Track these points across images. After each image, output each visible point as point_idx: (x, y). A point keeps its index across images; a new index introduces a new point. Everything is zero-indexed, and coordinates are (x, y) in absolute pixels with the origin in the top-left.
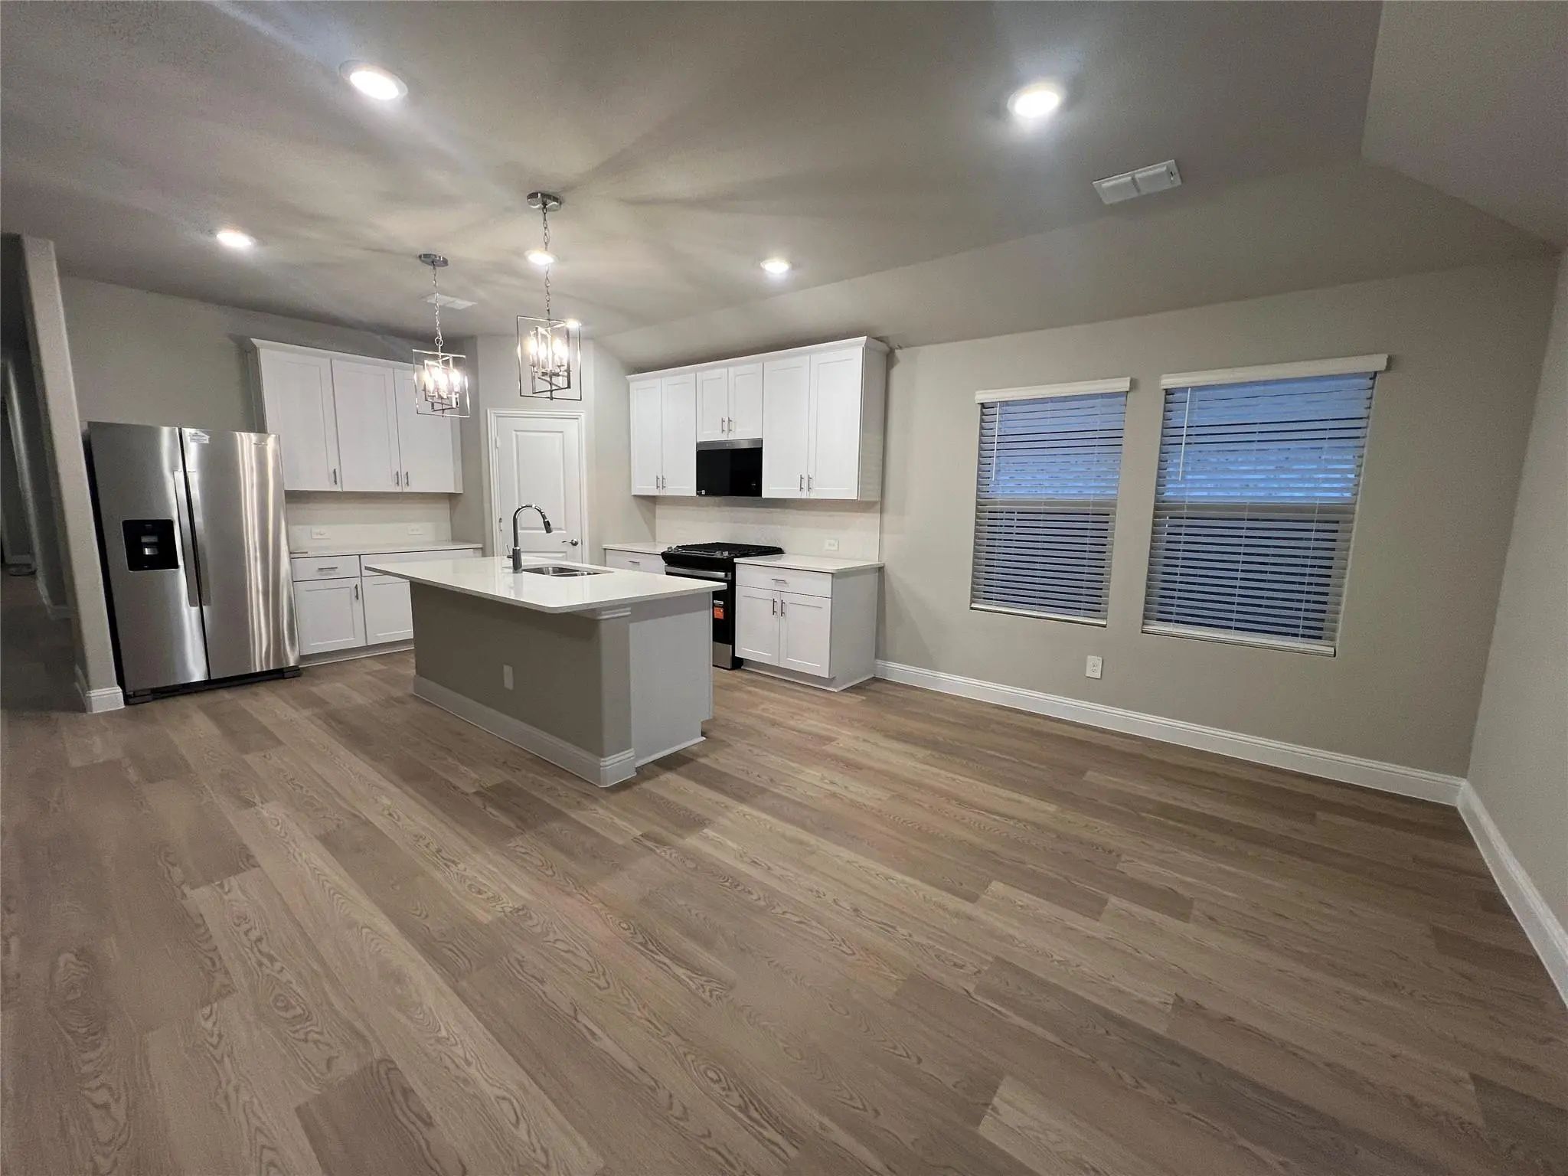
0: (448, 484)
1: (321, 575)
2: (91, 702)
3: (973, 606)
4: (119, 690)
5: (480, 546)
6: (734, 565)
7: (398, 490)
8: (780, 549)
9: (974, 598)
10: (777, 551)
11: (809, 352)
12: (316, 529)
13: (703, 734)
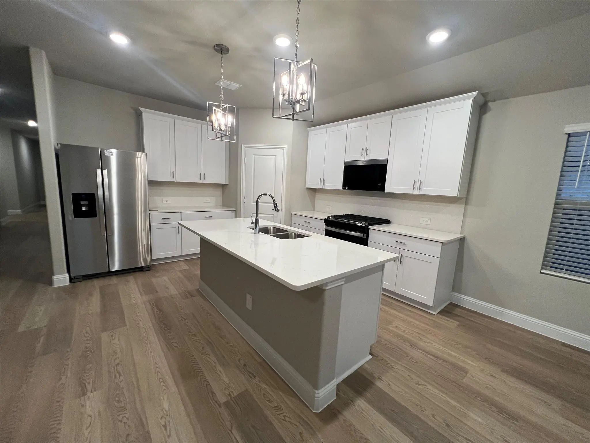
0: (222, 180)
1: (163, 221)
2: (53, 281)
3: (542, 271)
4: (67, 275)
5: (235, 209)
6: (368, 229)
7: (200, 182)
8: (389, 220)
9: (544, 266)
10: (387, 222)
11: (427, 107)
12: (165, 199)
13: (371, 354)
